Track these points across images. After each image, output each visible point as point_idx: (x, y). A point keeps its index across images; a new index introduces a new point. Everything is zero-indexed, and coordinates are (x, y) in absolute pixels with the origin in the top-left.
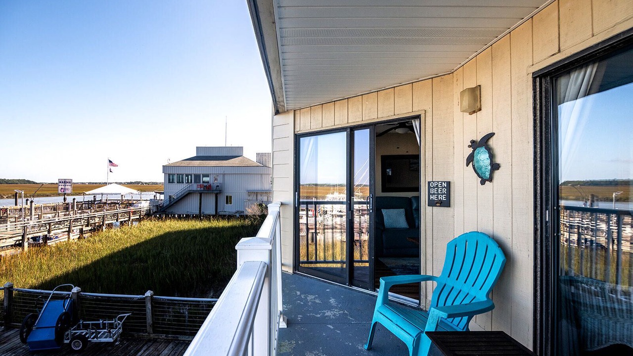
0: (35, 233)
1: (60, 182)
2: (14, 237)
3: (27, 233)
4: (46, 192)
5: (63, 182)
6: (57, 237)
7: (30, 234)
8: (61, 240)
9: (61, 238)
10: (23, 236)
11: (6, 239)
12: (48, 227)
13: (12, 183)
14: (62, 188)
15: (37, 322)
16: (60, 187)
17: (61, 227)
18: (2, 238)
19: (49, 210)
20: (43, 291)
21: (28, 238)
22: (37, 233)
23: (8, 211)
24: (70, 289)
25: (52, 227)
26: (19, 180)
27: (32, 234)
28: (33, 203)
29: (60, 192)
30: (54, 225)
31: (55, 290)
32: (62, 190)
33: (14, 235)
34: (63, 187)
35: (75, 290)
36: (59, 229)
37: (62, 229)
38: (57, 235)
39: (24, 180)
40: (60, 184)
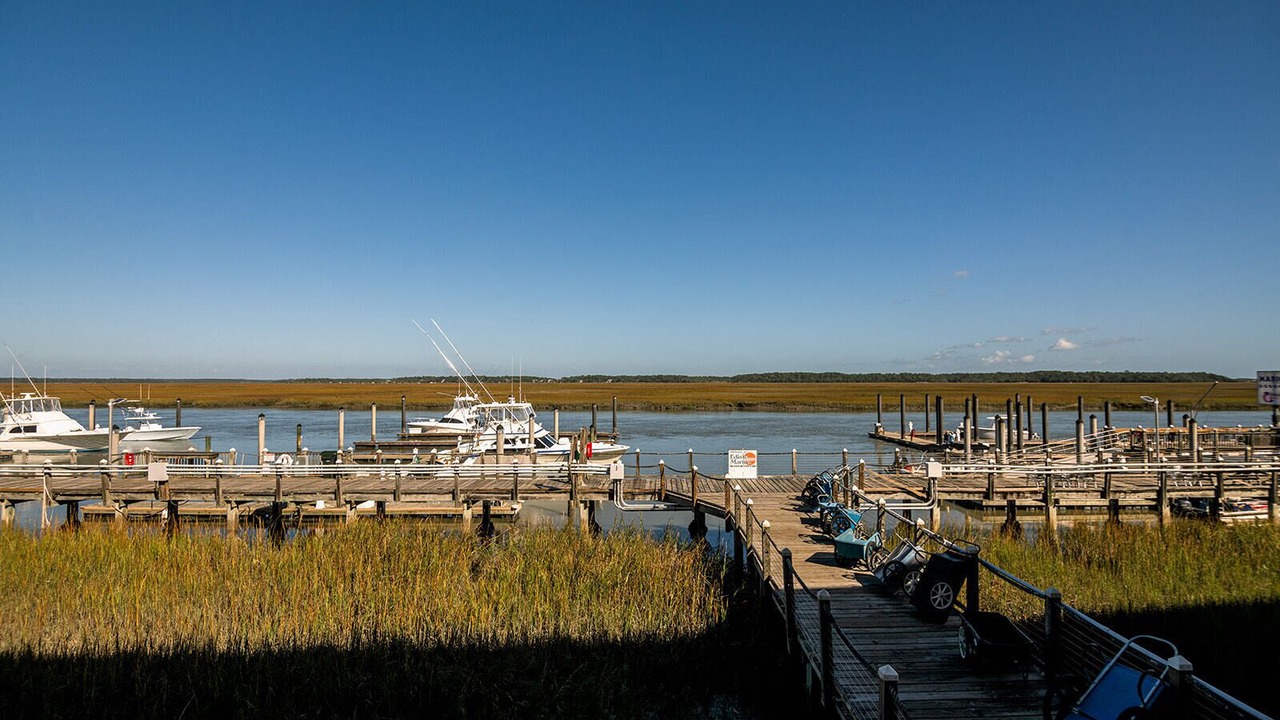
0: (1184, 490)
1: (1262, 379)
2: (1141, 492)
3: (1168, 488)
4: (1245, 400)
5: (1268, 379)
6: (1248, 507)
7: (1174, 491)
8: (1260, 517)
9: (1258, 511)
10: (1160, 493)
11: (1125, 492)
12: (1215, 480)
13: (1179, 381)
14: (1267, 393)
15: (1082, 699)
16: (1262, 391)
17: (1250, 486)
18: (1119, 489)
19: (1233, 442)
20: (1111, 632)
21: (1170, 499)
22: (1190, 490)
23: (1145, 437)
24: (1168, 654)
25: (1226, 482)
26: (1192, 374)
27: (1179, 491)
28: (1195, 425)
29: (1263, 402)
30: (1231, 478)
31: (1134, 641)
32: (1268, 398)
33: (1141, 489)
34: (1269, 390)
35: (1177, 662)
36: (1242, 490)
37: (1250, 490)
38: (1248, 503)
39: (1204, 373)
40: (1263, 383)
